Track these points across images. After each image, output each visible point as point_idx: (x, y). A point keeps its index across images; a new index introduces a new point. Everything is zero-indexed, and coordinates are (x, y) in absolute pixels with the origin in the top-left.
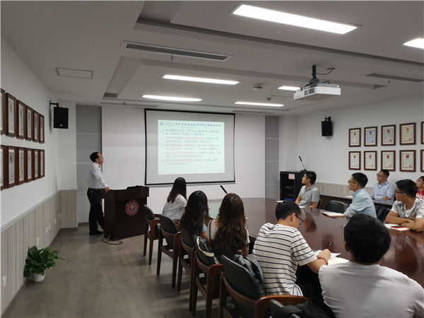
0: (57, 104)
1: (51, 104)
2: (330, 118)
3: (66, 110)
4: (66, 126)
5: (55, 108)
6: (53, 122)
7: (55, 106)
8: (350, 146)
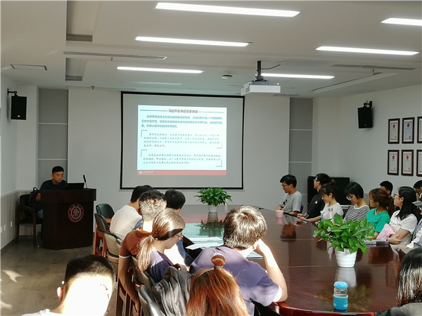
0: (15, 92)
1: (8, 92)
2: (371, 102)
3: (25, 99)
4: (23, 117)
5: (12, 97)
6: (10, 112)
7: (13, 95)
8: (389, 143)
